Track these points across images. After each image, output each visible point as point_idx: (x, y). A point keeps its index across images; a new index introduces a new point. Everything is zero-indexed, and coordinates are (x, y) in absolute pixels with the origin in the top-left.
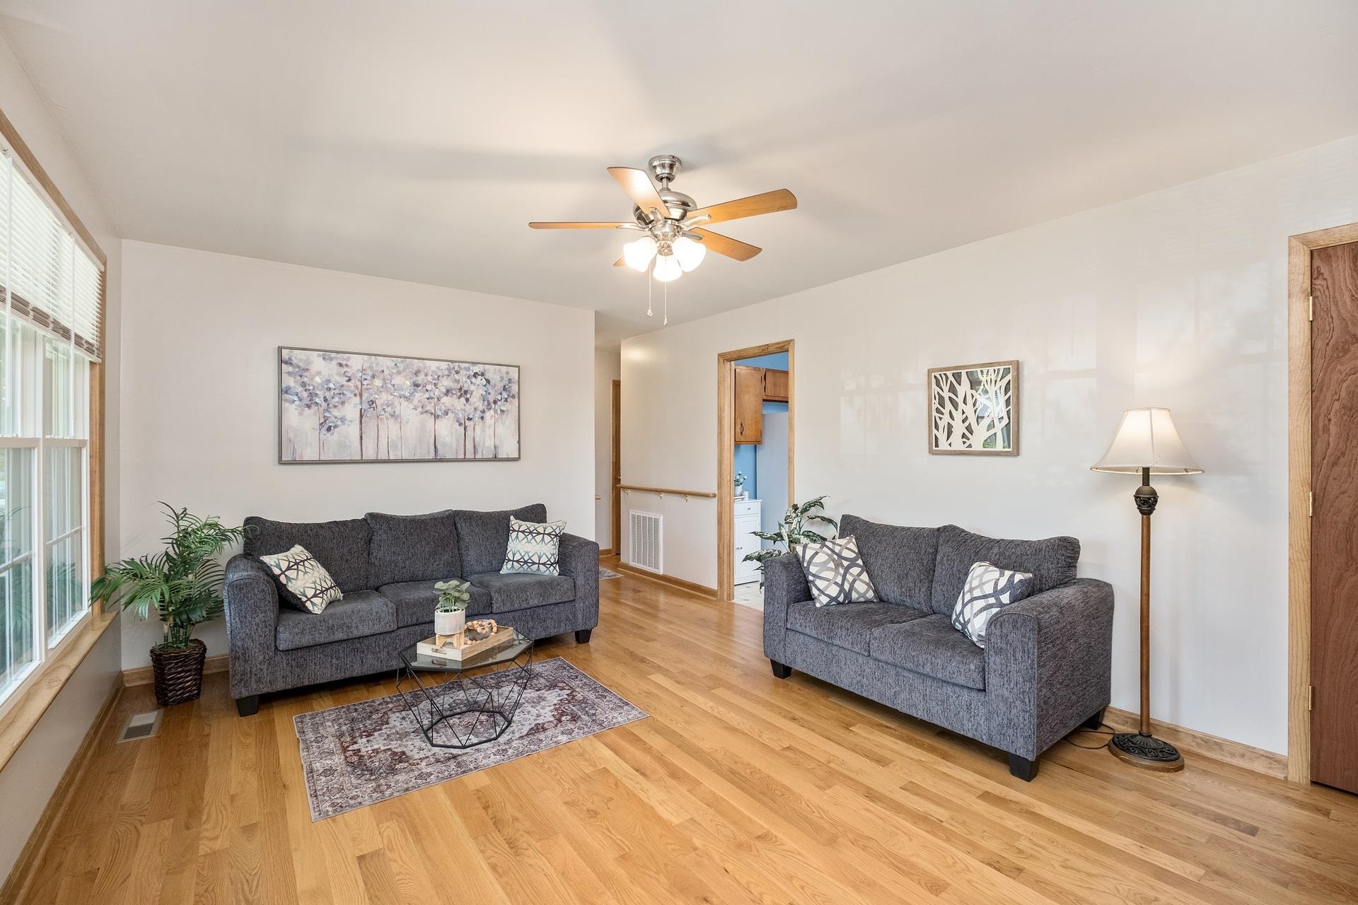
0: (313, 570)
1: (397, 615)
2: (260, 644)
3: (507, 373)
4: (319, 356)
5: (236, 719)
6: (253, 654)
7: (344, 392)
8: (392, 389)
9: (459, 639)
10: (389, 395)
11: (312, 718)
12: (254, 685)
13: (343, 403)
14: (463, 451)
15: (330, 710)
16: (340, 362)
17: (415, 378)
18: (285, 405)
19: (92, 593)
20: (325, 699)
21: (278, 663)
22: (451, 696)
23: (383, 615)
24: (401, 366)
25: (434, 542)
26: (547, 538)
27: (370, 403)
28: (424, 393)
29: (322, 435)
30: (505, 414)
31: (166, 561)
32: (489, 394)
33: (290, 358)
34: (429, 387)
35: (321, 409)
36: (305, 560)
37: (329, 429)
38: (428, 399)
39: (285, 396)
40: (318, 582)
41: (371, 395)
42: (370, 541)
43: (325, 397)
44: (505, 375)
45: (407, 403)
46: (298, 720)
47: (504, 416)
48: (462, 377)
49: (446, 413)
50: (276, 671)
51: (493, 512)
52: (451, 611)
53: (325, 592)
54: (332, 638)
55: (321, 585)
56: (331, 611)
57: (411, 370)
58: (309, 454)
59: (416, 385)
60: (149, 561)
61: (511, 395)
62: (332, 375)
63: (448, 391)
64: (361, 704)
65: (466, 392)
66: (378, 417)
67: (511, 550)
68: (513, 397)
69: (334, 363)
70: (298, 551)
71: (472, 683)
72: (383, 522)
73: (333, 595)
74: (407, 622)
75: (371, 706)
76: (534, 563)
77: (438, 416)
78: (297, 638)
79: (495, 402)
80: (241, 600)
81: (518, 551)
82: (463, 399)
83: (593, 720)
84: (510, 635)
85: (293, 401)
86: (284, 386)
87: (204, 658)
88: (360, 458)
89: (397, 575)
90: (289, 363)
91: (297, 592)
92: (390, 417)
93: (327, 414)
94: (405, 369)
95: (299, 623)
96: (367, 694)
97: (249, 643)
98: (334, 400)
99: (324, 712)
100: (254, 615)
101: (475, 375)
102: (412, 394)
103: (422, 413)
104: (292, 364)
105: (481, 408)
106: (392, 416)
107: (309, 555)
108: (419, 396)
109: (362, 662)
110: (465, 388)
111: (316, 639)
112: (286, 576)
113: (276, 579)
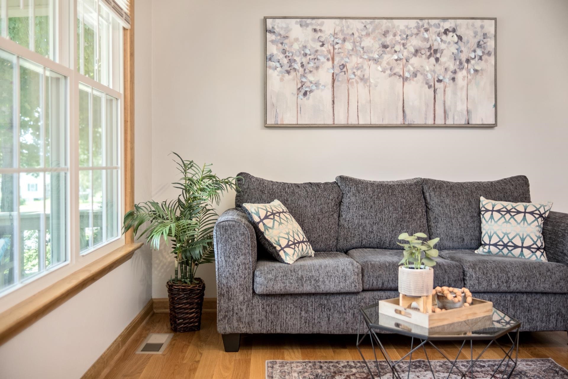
0: (287, 222)
1: (363, 276)
2: (240, 285)
3: (482, 27)
4: (296, 23)
5: (222, 353)
6: (235, 293)
7: (319, 57)
8: (362, 52)
9: (425, 303)
10: (358, 58)
11: (281, 366)
12: (235, 324)
13: (317, 68)
14: (432, 116)
15: (298, 362)
16: (315, 27)
17: (383, 39)
18: (270, 72)
19: (124, 223)
20: (295, 350)
21: (255, 306)
22: (418, 374)
23: (349, 274)
24: (370, 28)
25: (401, 208)
26: (530, 218)
27: (342, 67)
28: (393, 55)
29: (299, 100)
30: (480, 74)
31: (178, 206)
32: (461, 52)
33: (273, 27)
34: (397, 48)
35: (299, 75)
36: (282, 212)
37: (305, 94)
38: (397, 60)
39: (270, 63)
40: (291, 233)
41: (342, 58)
42: (340, 203)
43: (302, 63)
44: (479, 30)
45: (375, 66)
46: (270, 365)
47: (478, 77)
48: (432, 35)
49: (415, 75)
50: (253, 314)
51: (465, 183)
52: (417, 269)
53: (297, 245)
54: (300, 290)
55: (293, 237)
56: (302, 262)
57: (380, 31)
58: (289, 119)
59: (385, 47)
60: (167, 206)
61: (486, 52)
62: (308, 41)
63: (417, 51)
64: (326, 362)
65: (436, 51)
66: (348, 81)
67: (487, 233)
68: (489, 54)
69: (310, 29)
70: (277, 205)
71: (441, 366)
72: (352, 186)
73: (304, 249)
74: (372, 285)
75: (336, 367)
76: (516, 247)
77: (407, 78)
78: (271, 283)
79: (468, 61)
80: (226, 241)
81: (495, 233)
82: (432, 60)
84: (488, 311)
85: (276, 68)
86: (268, 53)
87: (203, 295)
88: (332, 123)
89: (365, 239)
90: (272, 32)
91: (272, 241)
92: (359, 80)
93: (304, 80)
94: (374, 31)
95: (273, 270)
96: (333, 354)
97: (232, 283)
98: (309, 65)
99: (293, 363)
100: (236, 257)
101: (446, 32)
102: (380, 56)
103: (390, 76)
104: (274, 32)
105: (452, 67)
106: (361, 79)
107: (285, 209)
108: (389, 58)
109: (329, 319)
110: (435, 47)
111: (287, 288)
112: (264, 224)
113: (255, 226)
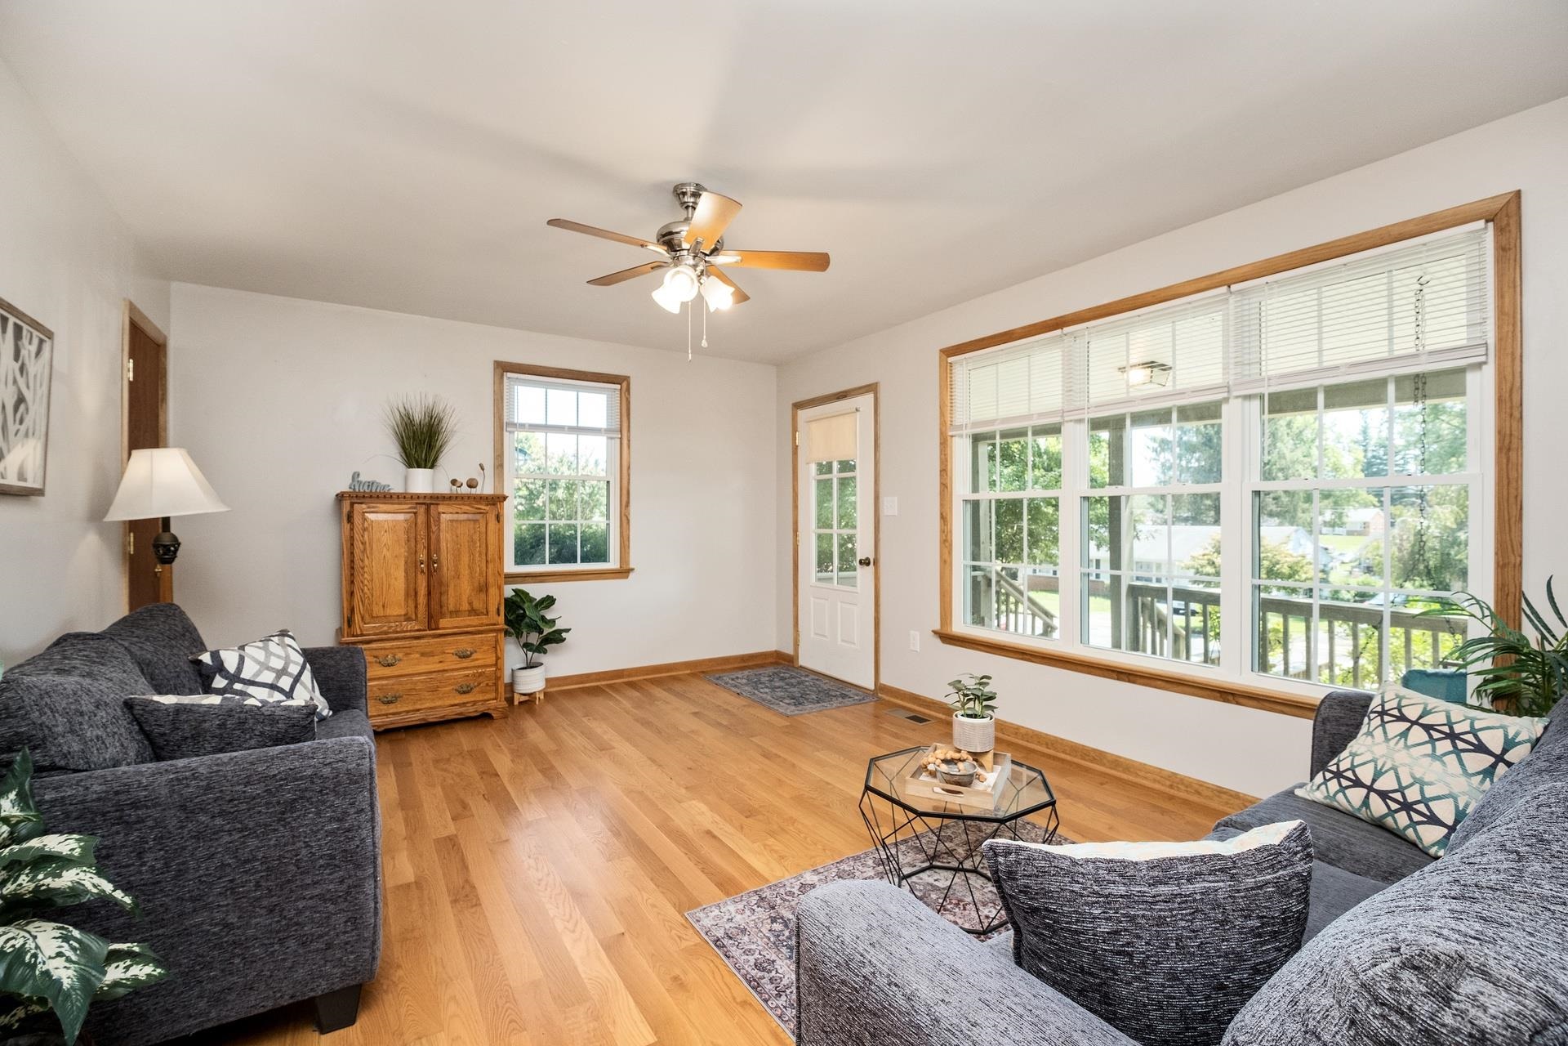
83: (773, 908)
